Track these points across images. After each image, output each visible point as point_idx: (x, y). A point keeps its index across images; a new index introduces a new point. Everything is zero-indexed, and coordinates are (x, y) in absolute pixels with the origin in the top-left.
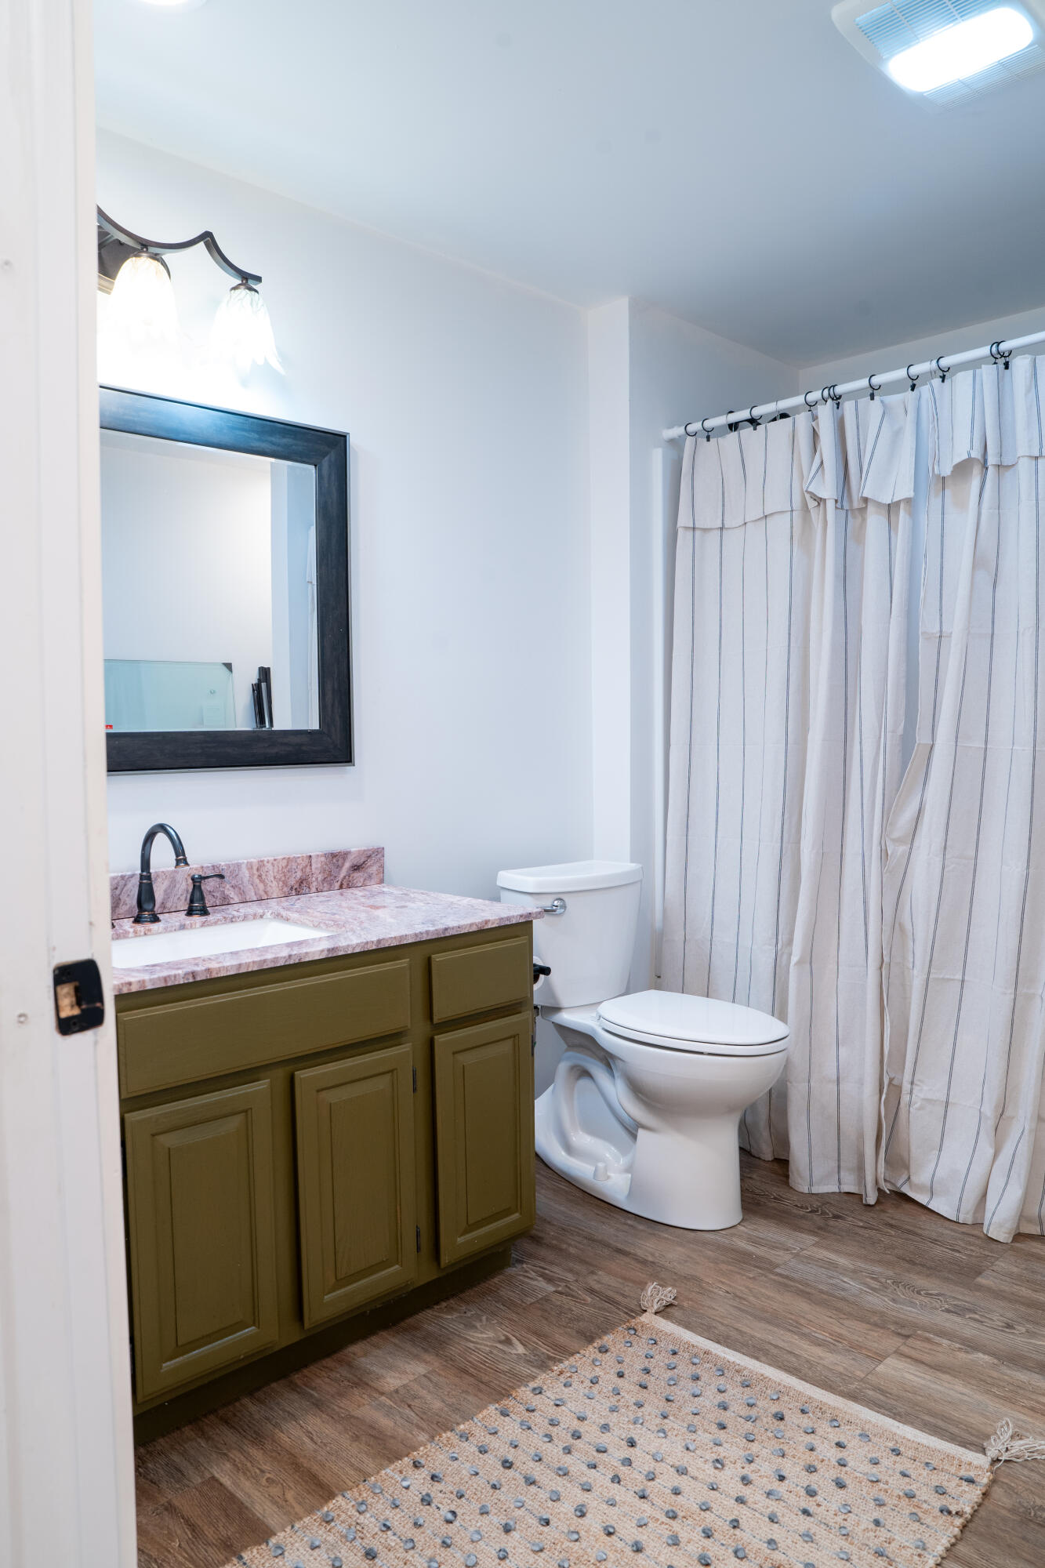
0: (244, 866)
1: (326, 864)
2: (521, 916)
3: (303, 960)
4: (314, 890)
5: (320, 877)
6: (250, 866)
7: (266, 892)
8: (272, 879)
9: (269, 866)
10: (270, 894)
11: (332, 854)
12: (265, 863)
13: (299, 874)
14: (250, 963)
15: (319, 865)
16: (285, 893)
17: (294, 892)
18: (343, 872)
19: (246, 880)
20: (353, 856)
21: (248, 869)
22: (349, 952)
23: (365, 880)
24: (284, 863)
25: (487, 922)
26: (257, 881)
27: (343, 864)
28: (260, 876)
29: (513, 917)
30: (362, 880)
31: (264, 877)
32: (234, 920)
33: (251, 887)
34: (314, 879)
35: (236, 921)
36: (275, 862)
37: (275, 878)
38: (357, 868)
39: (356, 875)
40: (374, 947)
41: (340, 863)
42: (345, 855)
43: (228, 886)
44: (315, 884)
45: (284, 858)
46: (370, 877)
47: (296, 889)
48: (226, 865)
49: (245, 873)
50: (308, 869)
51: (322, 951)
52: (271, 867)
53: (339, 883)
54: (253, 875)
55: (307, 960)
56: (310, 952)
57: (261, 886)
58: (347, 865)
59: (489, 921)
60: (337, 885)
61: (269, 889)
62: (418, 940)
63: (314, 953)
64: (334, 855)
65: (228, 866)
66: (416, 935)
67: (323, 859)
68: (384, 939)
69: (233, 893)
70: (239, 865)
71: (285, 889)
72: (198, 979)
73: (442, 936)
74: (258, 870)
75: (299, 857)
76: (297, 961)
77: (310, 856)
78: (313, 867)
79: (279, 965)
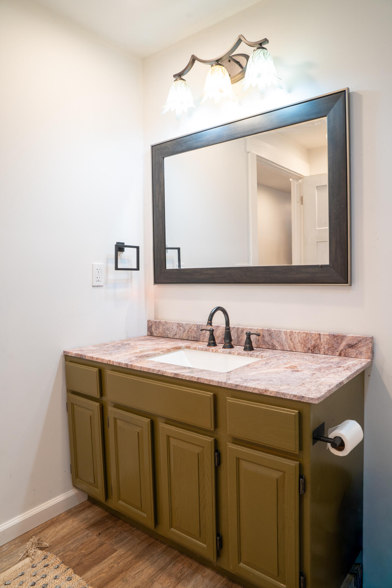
0: (283, 333)
1: (330, 340)
2: (295, 396)
3: (164, 374)
4: (322, 352)
5: (326, 347)
6: (286, 333)
7: (295, 348)
8: (298, 342)
9: (296, 335)
10: (297, 349)
11: (333, 335)
12: (294, 333)
13: (313, 343)
14: (145, 368)
15: (325, 340)
16: (305, 350)
17: (310, 351)
18: (341, 347)
19: (284, 339)
20: (348, 339)
21: (285, 334)
22: (183, 378)
23: (356, 355)
24: (304, 335)
25: (266, 391)
26: (290, 341)
27: (341, 342)
28: (291, 339)
29: (288, 394)
30: (355, 354)
31: (293, 340)
32: (252, 356)
33: (286, 343)
34: (322, 347)
35: (253, 357)
36: (299, 334)
37: (299, 342)
38: (351, 346)
39: (350, 350)
40: (195, 381)
41: (339, 341)
42: (343, 337)
43: (275, 341)
44: (323, 350)
45: (304, 333)
46: (361, 353)
47: (311, 350)
48: (274, 330)
49: (283, 336)
50: (318, 341)
51: (172, 373)
52: (297, 336)
53: (339, 352)
54: (288, 338)
55: (165, 375)
56: (167, 372)
57: (292, 344)
58: (344, 343)
59: (268, 390)
60: (338, 353)
61: (296, 346)
62: (219, 385)
63: (168, 373)
64: (334, 336)
65: (275, 331)
66: (218, 382)
67: (328, 337)
68: (201, 378)
69: (277, 345)
70: (280, 332)
71: (305, 349)
72: (128, 367)
73: (234, 388)
74: (290, 336)
75: (313, 334)
76: (161, 374)
77: (320, 334)
78: (322, 340)
79: (154, 373)
